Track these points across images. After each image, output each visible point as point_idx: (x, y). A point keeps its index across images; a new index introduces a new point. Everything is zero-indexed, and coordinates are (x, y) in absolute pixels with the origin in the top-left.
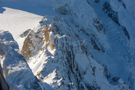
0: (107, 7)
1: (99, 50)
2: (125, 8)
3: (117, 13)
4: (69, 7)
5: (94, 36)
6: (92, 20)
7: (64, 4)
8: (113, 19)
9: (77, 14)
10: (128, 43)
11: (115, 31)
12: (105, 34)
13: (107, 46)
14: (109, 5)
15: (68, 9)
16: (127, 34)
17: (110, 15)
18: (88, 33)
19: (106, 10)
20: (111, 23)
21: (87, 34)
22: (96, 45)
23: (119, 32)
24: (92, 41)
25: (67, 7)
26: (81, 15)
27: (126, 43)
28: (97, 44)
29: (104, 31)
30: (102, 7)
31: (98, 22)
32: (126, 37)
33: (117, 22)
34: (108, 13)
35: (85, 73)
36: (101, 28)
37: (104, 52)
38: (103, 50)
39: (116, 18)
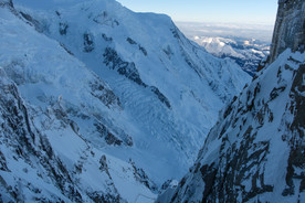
0: (111, 56)
1: (118, 142)
2: (146, 54)
3: (133, 64)
4: (23, 67)
5: (99, 117)
6: (87, 86)
7: (9, 62)
8: (130, 78)
9: (50, 79)
10: (170, 115)
11: (141, 99)
12: (123, 108)
13: (133, 131)
14: (115, 53)
15: (21, 70)
16: (163, 99)
17: (122, 72)
18: (85, 113)
19: (111, 64)
20: (128, 84)
21: (84, 117)
22: (110, 135)
23: (148, 99)
24: (99, 128)
25: (17, 67)
26: (57, 80)
27: (166, 115)
28: (111, 132)
29: (119, 104)
30: (103, 59)
31: (101, 88)
32: (164, 105)
33: (138, 81)
34: (117, 68)
35: (79, 169)
36: (109, 98)
37: (130, 144)
38: (126, 141)
39: (134, 75)
